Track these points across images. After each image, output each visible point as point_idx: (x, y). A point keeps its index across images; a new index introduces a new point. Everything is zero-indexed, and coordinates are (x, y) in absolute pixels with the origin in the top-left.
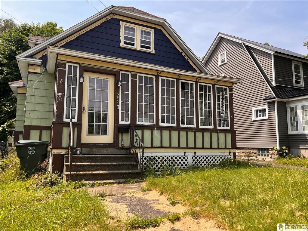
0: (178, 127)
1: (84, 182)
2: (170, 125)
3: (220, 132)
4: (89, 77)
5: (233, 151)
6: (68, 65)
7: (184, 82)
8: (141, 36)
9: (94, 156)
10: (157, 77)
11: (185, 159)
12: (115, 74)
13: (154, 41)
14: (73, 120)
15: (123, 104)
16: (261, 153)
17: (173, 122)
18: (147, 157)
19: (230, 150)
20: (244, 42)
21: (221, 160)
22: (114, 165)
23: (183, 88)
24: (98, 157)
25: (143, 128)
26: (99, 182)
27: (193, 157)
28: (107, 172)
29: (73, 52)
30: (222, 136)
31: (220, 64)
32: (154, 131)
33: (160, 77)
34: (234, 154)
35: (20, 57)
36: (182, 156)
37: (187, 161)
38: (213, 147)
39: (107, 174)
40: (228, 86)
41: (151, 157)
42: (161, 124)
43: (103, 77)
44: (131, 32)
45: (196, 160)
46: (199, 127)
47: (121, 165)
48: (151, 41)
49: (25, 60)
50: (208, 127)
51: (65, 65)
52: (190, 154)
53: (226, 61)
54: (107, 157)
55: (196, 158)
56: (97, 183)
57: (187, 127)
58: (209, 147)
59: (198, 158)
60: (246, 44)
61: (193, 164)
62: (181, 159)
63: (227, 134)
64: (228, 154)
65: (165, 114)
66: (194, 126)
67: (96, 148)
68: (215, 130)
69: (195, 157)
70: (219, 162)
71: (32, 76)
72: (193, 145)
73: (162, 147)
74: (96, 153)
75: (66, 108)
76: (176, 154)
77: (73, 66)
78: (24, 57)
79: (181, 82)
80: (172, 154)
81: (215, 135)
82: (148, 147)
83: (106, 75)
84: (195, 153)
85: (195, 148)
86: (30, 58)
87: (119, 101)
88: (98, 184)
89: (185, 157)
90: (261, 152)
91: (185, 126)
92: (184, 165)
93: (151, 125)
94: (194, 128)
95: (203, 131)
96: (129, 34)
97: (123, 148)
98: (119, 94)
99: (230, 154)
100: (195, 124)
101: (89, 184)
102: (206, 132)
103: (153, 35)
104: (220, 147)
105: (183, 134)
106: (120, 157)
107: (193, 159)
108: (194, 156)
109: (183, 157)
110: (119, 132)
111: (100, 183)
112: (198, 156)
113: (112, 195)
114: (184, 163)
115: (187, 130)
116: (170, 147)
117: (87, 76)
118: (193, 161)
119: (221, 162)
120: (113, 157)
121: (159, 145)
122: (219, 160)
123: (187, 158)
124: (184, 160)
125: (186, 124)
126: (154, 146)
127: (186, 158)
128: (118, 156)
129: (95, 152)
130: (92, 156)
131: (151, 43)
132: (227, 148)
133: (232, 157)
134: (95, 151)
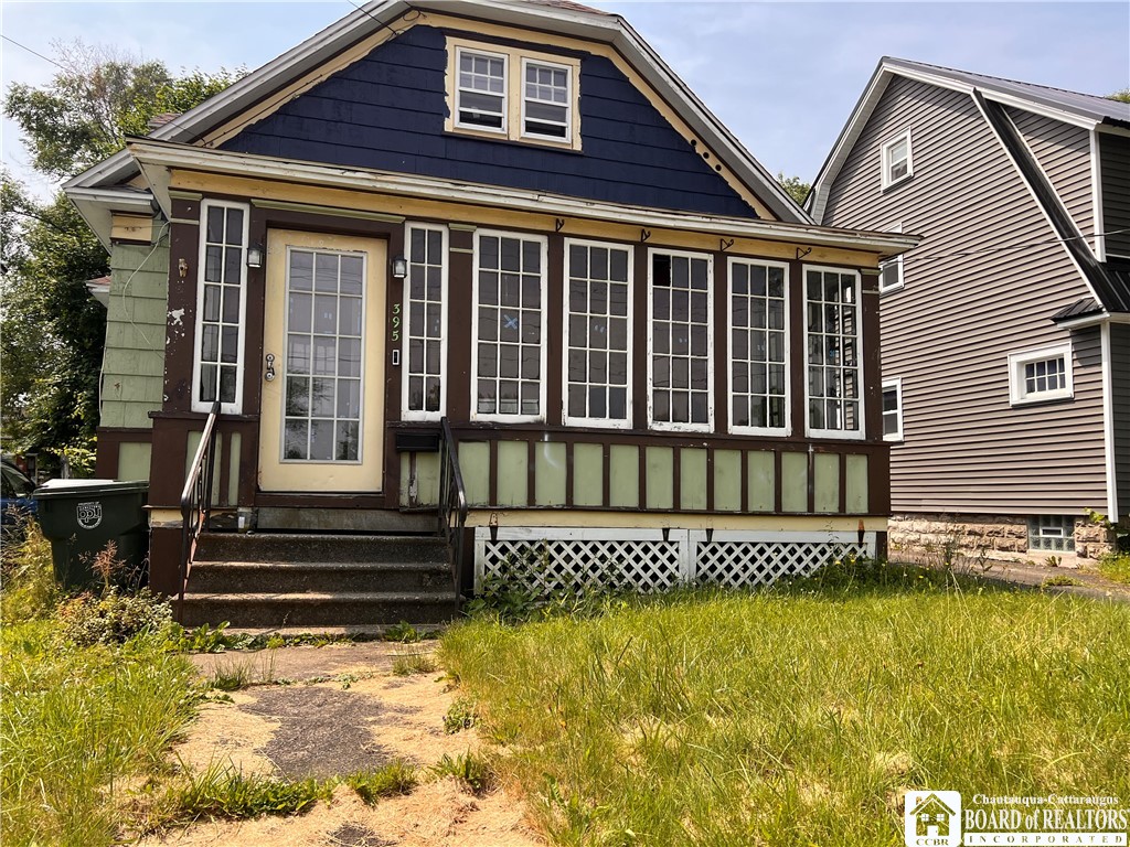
0: (640, 431)
1: (225, 633)
2: (606, 423)
3: (817, 451)
4: (288, 249)
5: (873, 526)
6: (209, 207)
7: (669, 257)
8: (528, 87)
9: (295, 536)
10: (556, 240)
11: (667, 555)
12: (387, 234)
13: (581, 102)
14: (227, 408)
15: (416, 346)
16: (1041, 535)
17: (618, 413)
18: (513, 543)
19: (861, 523)
20: (978, 89)
21: (823, 560)
22: (364, 572)
23: (661, 278)
24: (310, 542)
25: (494, 435)
26: (284, 632)
27: (702, 547)
28: (328, 597)
29: (218, 157)
30: (827, 466)
31: (886, 183)
32: (538, 446)
33: (566, 239)
34: (882, 537)
35: (77, 186)
36: (655, 543)
37: (675, 564)
38: (785, 509)
39: (324, 603)
40: (859, 268)
41: (527, 545)
42: (570, 421)
43: (341, 247)
44: (489, 76)
45: (713, 559)
46: (730, 432)
47: (392, 571)
48: (568, 104)
49: (95, 196)
50: (769, 432)
51: (196, 206)
52: (687, 536)
53: (910, 171)
54: (345, 541)
55: (714, 551)
56: (277, 635)
57: (676, 430)
58: (771, 508)
59: (722, 551)
60: (988, 94)
61: (701, 573)
62: (650, 554)
63: (850, 460)
64: (854, 538)
65: (588, 383)
66: (708, 427)
67: (312, 511)
68: (798, 443)
69: (710, 547)
70: (815, 567)
71: (126, 252)
72: (700, 502)
73: (570, 507)
74: (312, 528)
75: (202, 365)
76: (629, 535)
77: (228, 209)
78: (92, 187)
79: (655, 256)
80: (611, 535)
81: (794, 465)
82: (515, 506)
83: (354, 238)
84: (710, 532)
85: (710, 511)
86: (112, 190)
87: (400, 334)
88: (276, 641)
89: (667, 546)
90: (1045, 532)
91: (668, 426)
92: (663, 577)
93: (529, 424)
94: (708, 434)
95: (746, 445)
96: (481, 83)
97: (416, 510)
98: (401, 307)
99: (861, 537)
100: (711, 419)
101: (244, 639)
102: (757, 449)
103: (577, 80)
104: (818, 509)
105: (660, 458)
106: (397, 542)
107: (702, 555)
108: (706, 544)
109: (659, 546)
110: (399, 452)
111: (285, 638)
112: (722, 544)
113: (276, 683)
114: (663, 568)
115: (677, 442)
116: (606, 508)
117: (282, 247)
118: (701, 564)
119: (822, 566)
120: (368, 541)
121: (559, 499)
122: (815, 560)
123: (677, 550)
124: (663, 559)
125: (674, 421)
126: (537, 503)
127: (671, 550)
128: (388, 538)
129: (309, 523)
130: (287, 536)
131: (569, 113)
132: (848, 512)
133: (871, 549)
134: (310, 518)
